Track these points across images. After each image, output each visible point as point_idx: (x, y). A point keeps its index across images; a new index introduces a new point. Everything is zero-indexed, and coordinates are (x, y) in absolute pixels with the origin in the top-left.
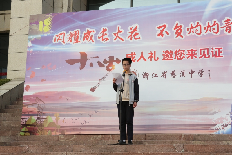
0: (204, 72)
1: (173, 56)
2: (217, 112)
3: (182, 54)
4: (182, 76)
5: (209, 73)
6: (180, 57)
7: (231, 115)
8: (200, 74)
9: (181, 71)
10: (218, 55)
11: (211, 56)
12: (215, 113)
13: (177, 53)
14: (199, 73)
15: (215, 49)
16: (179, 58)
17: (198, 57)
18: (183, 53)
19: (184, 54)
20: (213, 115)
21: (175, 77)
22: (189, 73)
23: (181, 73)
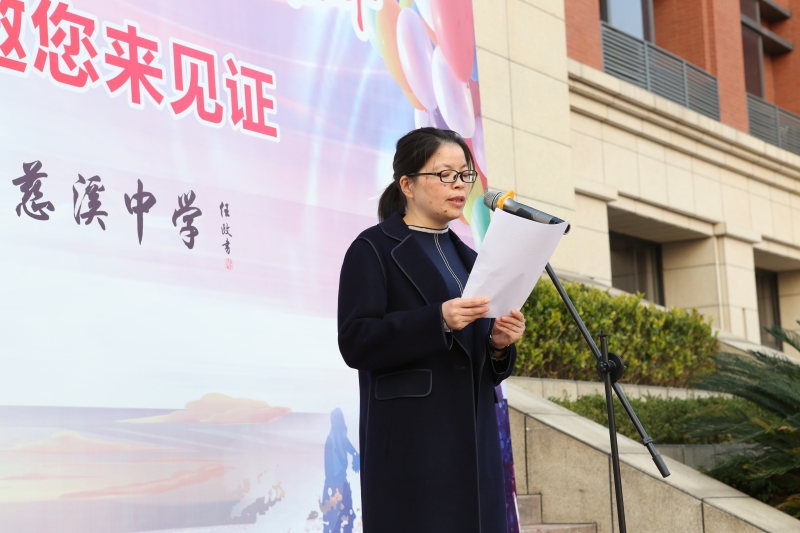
0: (199, 213)
1: (22, 39)
2: (272, 503)
3: (82, 47)
4: (89, 216)
5: (225, 230)
6: (72, 65)
7: (325, 519)
8: (180, 219)
9: (82, 180)
10: (255, 119)
11: (227, 113)
12: (261, 507)
13: (52, 30)
14: (177, 215)
15: (246, 72)
16: (63, 68)
17: (167, 101)
18: (82, 35)
19: (93, 53)
20: (253, 520)
21: (45, 217)
22: (128, 201)
23: (81, 189)
